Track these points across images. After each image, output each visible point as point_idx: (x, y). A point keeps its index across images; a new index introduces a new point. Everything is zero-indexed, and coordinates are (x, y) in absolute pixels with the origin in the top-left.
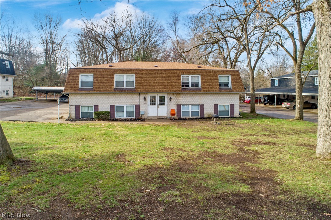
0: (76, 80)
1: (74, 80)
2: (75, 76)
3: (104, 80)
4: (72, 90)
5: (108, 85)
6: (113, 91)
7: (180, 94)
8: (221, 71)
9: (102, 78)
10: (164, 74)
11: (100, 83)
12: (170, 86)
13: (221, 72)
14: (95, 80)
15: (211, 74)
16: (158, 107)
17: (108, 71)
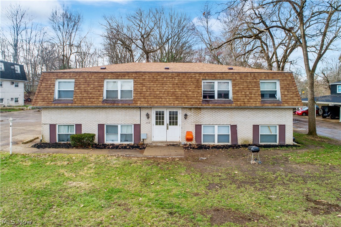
0: (50, 89)
1: (48, 89)
2: (49, 82)
3: (89, 88)
4: (43, 103)
5: (94, 95)
6: (102, 104)
7: (200, 108)
8: (264, 74)
9: (87, 86)
10: (177, 79)
11: (83, 93)
12: (185, 98)
13: (264, 76)
14: (77, 88)
15: (249, 78)
16: (167, 128)
17: (96, 75)
